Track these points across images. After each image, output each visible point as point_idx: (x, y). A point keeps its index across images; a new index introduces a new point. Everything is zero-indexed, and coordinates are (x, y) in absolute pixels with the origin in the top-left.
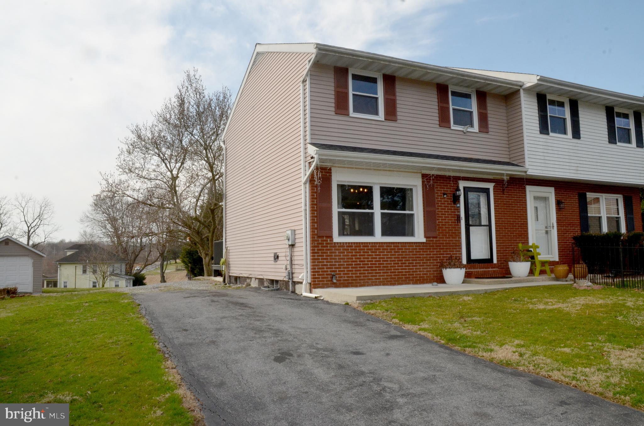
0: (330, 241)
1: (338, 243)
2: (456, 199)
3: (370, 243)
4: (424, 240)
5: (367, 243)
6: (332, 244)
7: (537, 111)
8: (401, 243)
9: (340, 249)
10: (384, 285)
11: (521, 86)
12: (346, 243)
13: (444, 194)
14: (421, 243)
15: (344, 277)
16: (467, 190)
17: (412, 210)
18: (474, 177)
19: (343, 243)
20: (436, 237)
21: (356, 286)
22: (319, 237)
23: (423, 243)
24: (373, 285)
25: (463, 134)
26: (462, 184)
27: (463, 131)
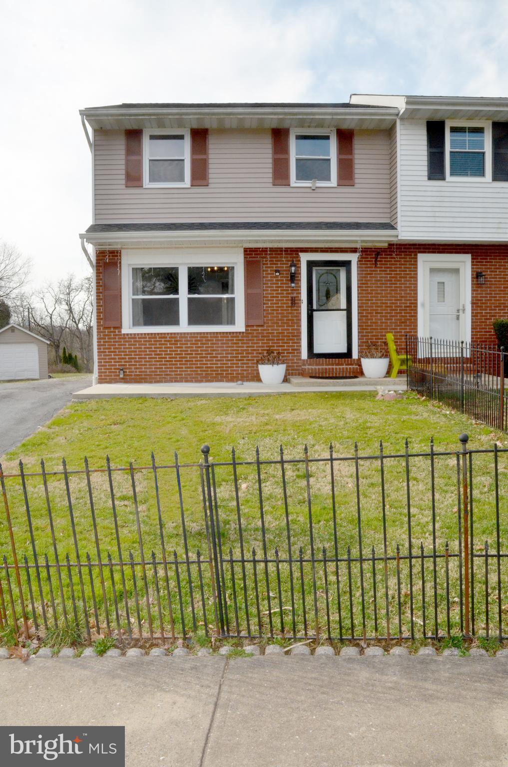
0: (118, 332)
1: (127, 334)
2: (294, 278)
3: (168, 334)
4: (243, 330)
5: (165, 334)
6: (121, 335)
7: (425, 148)
8: (210, 333)
9: (131, 341)
10: (187, 381)
11: (397, 115)
12: (138, 334)
13: (276, 271)
14: (240, 333)
15: (136, 372)
16: (311, 264)
17: (233, 293)
18: (327, 247)
19: (135, 334)
20: (262, 326)
21: (151, 382)
22: (105, 328)
23: (243, 332)
24: (172, 382)
25: (312, 191)
26: (304, 258)
27: (311, 187)
